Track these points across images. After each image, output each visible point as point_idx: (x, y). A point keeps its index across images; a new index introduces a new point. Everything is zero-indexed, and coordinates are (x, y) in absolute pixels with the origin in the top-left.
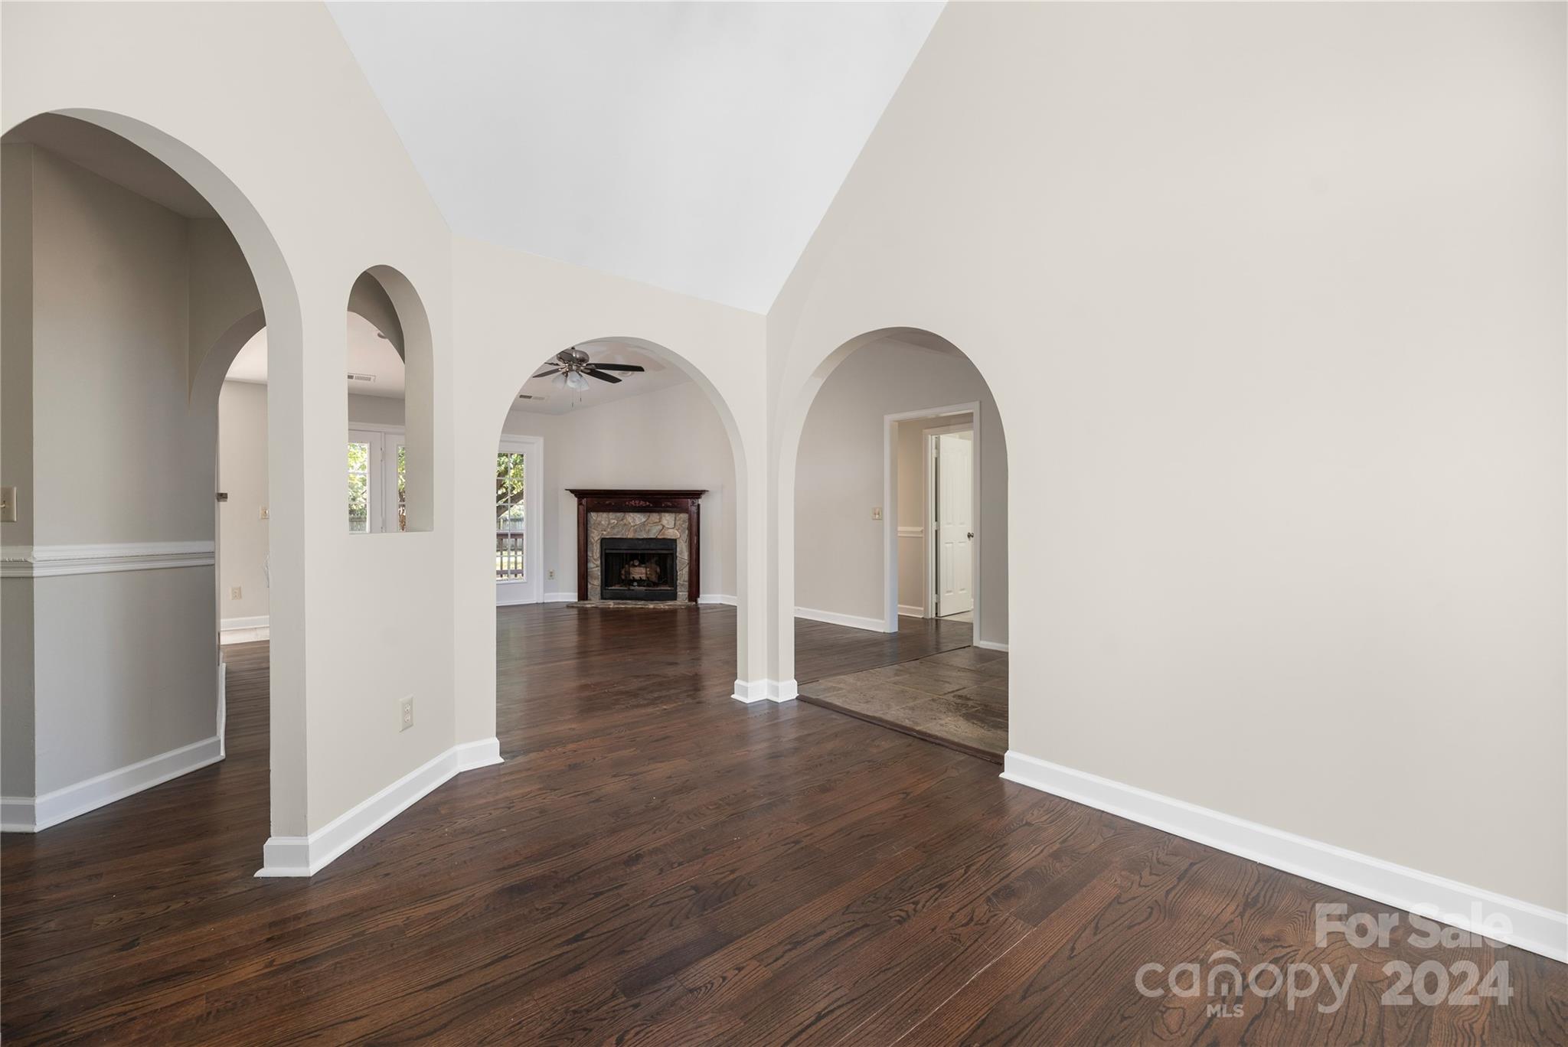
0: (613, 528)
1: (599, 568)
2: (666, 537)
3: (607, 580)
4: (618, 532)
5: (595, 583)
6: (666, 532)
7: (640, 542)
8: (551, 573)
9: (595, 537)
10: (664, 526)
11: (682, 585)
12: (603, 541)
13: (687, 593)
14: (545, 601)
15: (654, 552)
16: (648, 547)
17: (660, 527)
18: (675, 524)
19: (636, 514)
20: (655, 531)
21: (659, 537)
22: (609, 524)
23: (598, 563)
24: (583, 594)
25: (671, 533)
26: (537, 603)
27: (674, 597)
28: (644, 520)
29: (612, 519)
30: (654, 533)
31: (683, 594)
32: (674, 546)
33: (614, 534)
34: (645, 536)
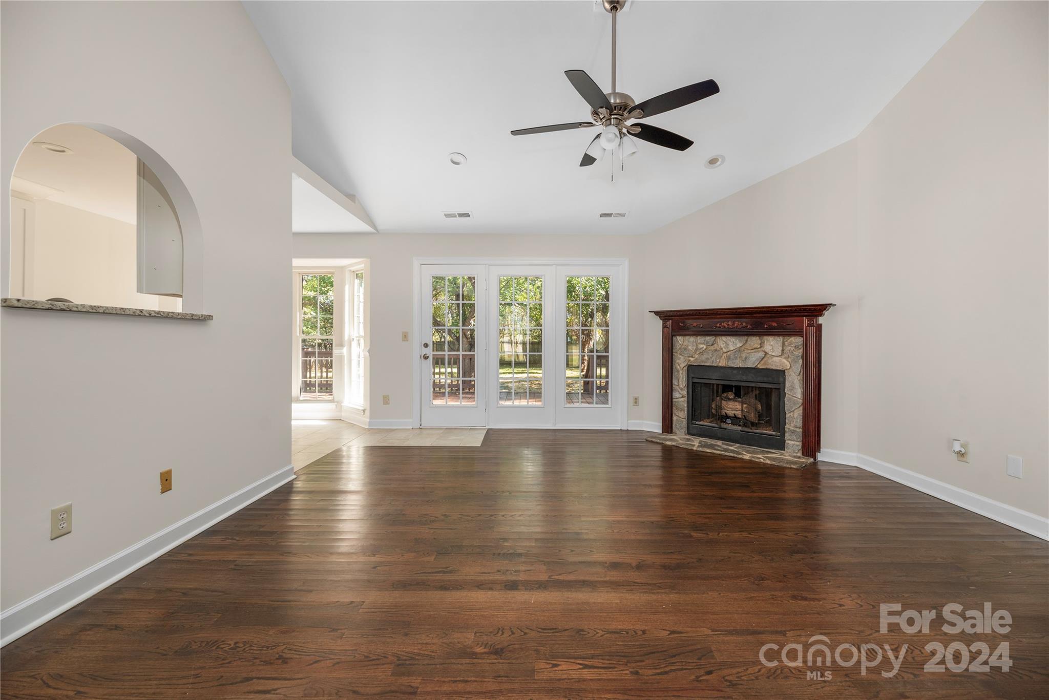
0: (701, 353)
1: (686, 399)
2: (768, 367)
3: (693, 415)
4: (707, 359)
5: (680, 416)
6: (770, 361)
7: (735, 372)
8: (636, 399)
9: (681, 363)
10: (766, 354)
11: (793, 432)
12: (691, 368)
13: (800, 444)
14: (629, 429)
15: (753, 385)
16: (744, 378)
17: (761, 354)
18: (783, 350)
19: (729, 338)
20: (754, 359)
21: (760, 366)
22: (697, 349)
23: (685, 393)
24: (668, 426)
25: (777, 362)
26: (621, 430)
27: (780, 445)
28: (739, 345)
29: (700, 343)
30: (753, 360)
31: (794, 444)
32: (781, 379)
33: (703, 361)
34: (740, 365)
